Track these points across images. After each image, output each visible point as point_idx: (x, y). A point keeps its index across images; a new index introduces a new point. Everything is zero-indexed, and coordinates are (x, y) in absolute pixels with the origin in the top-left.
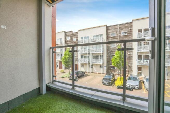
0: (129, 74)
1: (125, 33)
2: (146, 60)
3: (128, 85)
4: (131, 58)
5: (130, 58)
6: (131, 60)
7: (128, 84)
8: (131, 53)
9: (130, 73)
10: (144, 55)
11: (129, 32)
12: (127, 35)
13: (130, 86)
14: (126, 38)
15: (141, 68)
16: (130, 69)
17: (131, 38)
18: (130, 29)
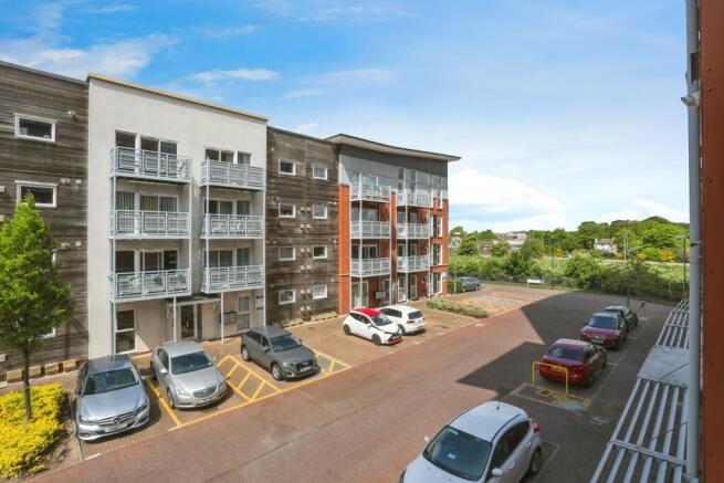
0: (67, 357)
1: (43, 129)
2: (153, 277)
3: (95, 428)
4: (79, 270)
5: (73, 270)
6: (79, 281)
7: (91, 423)
8: (78, 244)
9: (72, 349)
10: (144, 251)
11: (65, 132)
12: (51, 145)
13: (107, 430)
14: (49, 161)
15: (132, 312)
16: (73, 331)
17: (79, 165)
18: (74, 118)
